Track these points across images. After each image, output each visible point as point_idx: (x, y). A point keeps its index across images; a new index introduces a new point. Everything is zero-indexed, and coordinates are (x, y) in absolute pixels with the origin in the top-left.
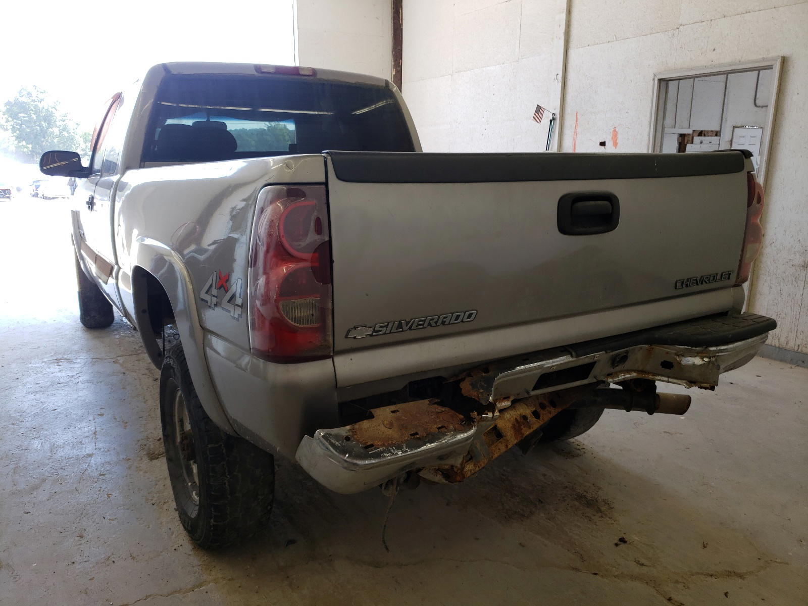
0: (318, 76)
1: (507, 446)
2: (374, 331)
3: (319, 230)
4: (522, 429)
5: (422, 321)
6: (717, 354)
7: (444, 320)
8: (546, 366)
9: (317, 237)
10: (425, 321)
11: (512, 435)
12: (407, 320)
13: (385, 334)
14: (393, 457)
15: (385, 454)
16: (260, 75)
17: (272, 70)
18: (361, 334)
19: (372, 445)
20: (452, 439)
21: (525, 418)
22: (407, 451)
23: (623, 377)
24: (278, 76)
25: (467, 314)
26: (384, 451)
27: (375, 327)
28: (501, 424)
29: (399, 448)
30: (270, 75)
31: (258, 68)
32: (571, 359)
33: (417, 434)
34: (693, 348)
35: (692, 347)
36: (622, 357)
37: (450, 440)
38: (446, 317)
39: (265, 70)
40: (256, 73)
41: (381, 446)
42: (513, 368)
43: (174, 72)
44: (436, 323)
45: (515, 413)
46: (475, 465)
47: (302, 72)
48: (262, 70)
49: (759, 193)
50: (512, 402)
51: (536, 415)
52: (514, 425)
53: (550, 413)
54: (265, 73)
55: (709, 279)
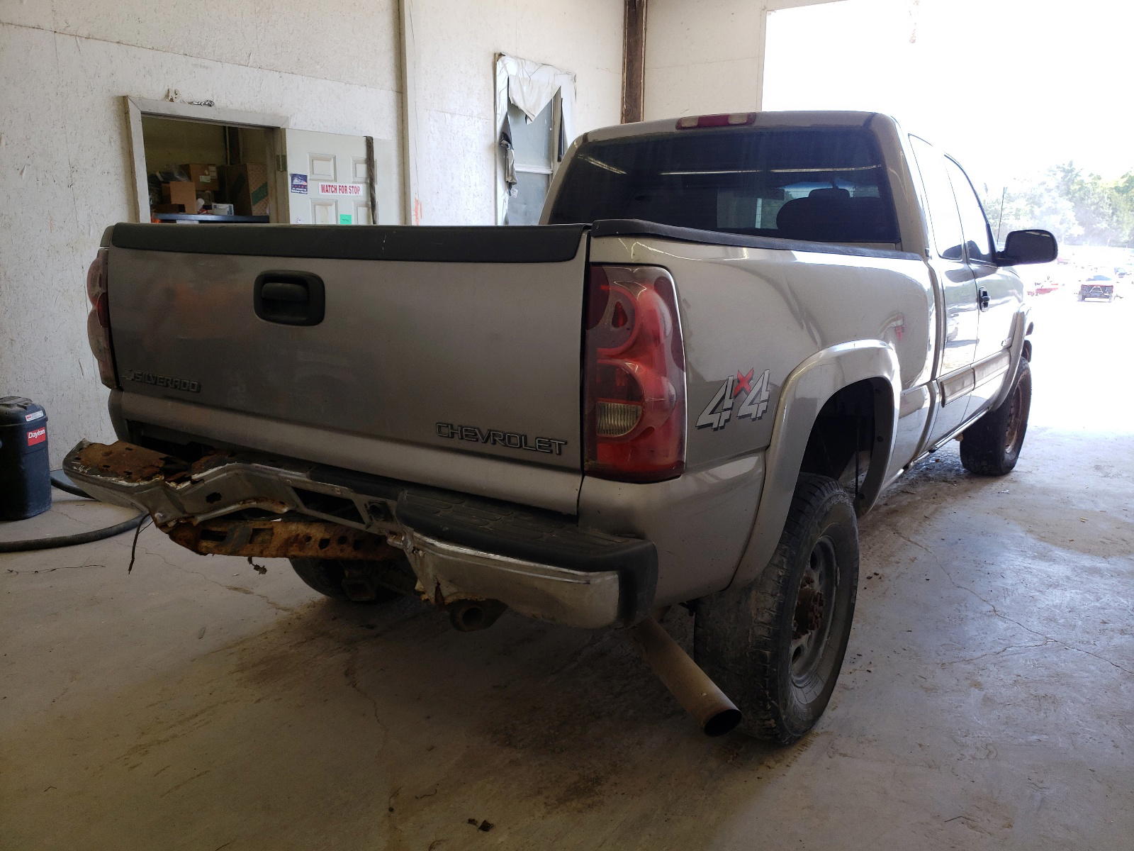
0: (755, 125)
2: (135, 377)
3: (101, 283)
4: (293, 546)
5: (162, 379)
6: (425, 549)
7: (176, 383)
9: (100, 289)
10: (164, 379)
11: (277, 545)
12: (154, 375)
13: (142, 382)
16: (679, 131)
18: (129, 377)
21: (308, 538)
24: (701, 130)
27: (135, 374)
28: (279, 530)
29: (85, 468)
30: (692, 130)
31: (679, 124)
32: (306, 479)
36: (373, 506)
38: (177, 381)
39: (685, 125)
42: (251, 462)
43: (590, 140)
44: (171, 383)
45: (300, 528)
47: (732, 121)
48: (683, 126)
49: (618, 306)
50: (289, 512)
51: (324, 543)
52: (289, 538)
53: (342, 551)
54: (684, 128)
55: (507, 440)
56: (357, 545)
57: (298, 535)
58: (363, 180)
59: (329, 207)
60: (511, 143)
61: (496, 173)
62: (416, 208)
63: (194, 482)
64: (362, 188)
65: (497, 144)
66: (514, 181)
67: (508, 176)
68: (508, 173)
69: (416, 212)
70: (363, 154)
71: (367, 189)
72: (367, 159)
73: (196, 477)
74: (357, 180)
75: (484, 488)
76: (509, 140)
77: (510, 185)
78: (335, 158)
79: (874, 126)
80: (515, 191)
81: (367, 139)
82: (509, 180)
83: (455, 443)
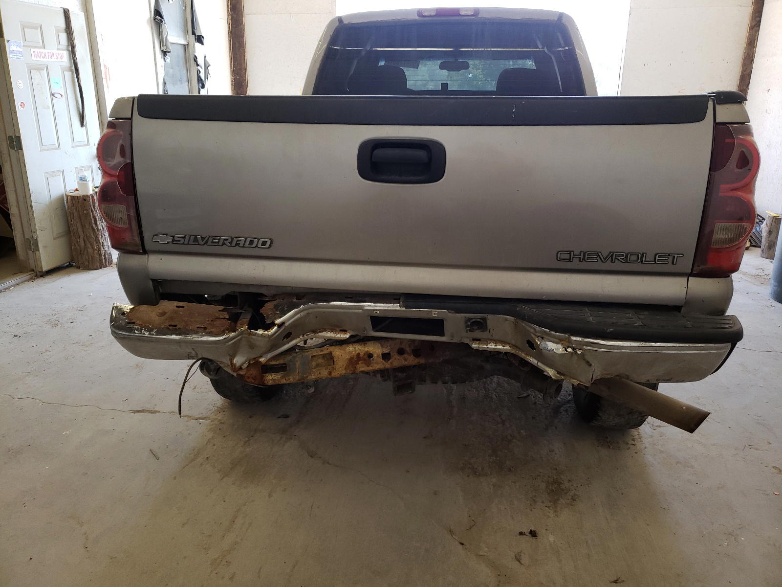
0: (480, 16)
1: (330, 373)
2: (174, 240)
3: (123, 154)
4: (359, 364)
5: (217, 239)
6: (585, 347)
7: (238, 242)
8: (366, 308)
9: (121, 159)
10: (219, 239)
11: (343, 365)
12: (203, 236)
13: (183, 244)
14: (140, 335)
15: (136, 331)
16: (421, 18)
17: (433, 13)
18: (163, 240)
19: (134, 323)
20: (198, 338)
21: (370, 356)
22: (153, 334)
23: (493, 347)
24: (439, 18)
25: (261, 241)
26: (137, 329)
27: (174, 237)
28: (338, 353)
29: (150, 330)
30: (431, 18)
31: (420, 13)
32: (399, 308)
33: (176, 326)
34: (552, 332)
35: (551, 330)
36: (474, 322)
37: (195, 338)
38: (240, 240)
39: (426, 14)
40: (417, 18)
41: (139, 325)
42: (328, 301)
43: (346, 22)
44: (231, 243)
45: (360, 348)
46: (282, 377)
47: (462, 13)
48: (423, 14)
49: (742, 154)
50: (351, 337)
51: (386, 357)
52: (351, 358)
53: (406, 360)
54: (426, 16)
55: (626, 259)
56: (417, 353)
57: (359, 354)
58: (65, 47)
59: (42, 71)
60: (163, 18)
61: (154, 43)
62: (105, 73)
63: (280, 326)
64: (65, 55)
65: (152, 18)
66: (168, 50)
67: (163, 45)
68: (163, 43)
69: (106, 76)
70: (62, 24)
71: (70, 55)
72: (66, 28)
73: (278, 321)
74: (60, 47)
75: (600, 296)
76: (161, 16)
77: (165, 53)
78: (41, 27)
79: (564, 21)
80: (168, 59)
81: (64, 10)
82: (164, 49)
83: (576, 264)
